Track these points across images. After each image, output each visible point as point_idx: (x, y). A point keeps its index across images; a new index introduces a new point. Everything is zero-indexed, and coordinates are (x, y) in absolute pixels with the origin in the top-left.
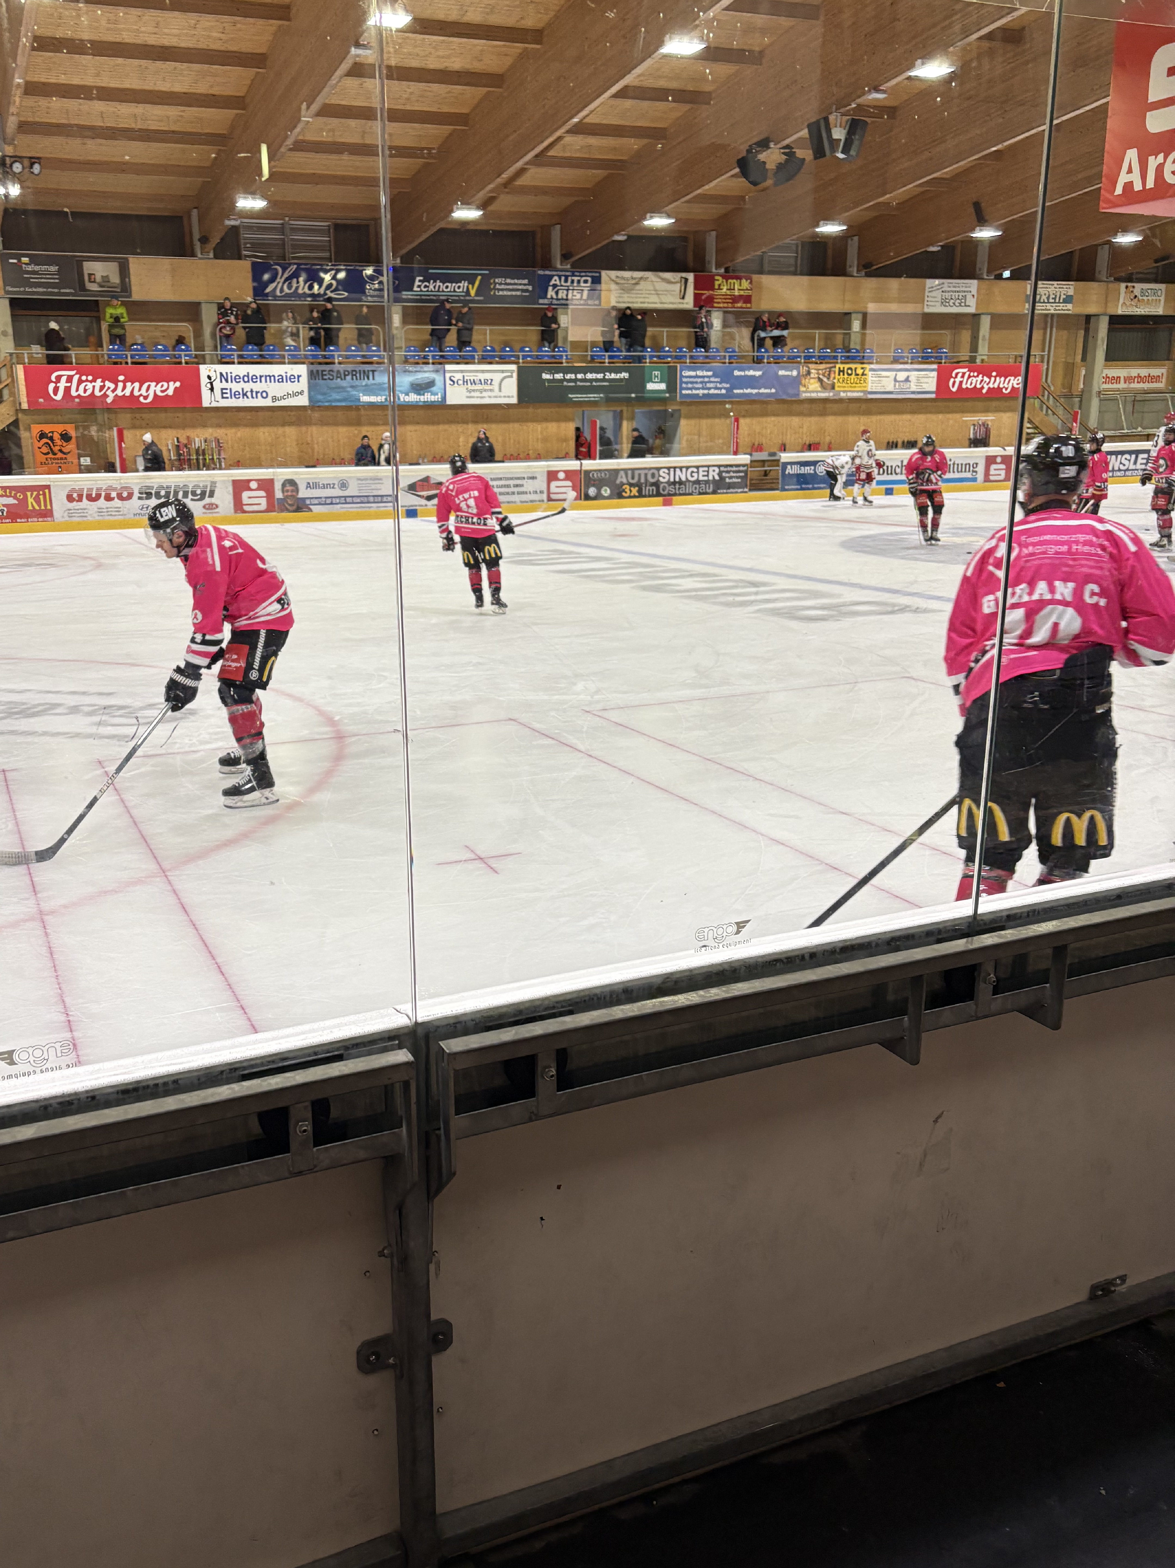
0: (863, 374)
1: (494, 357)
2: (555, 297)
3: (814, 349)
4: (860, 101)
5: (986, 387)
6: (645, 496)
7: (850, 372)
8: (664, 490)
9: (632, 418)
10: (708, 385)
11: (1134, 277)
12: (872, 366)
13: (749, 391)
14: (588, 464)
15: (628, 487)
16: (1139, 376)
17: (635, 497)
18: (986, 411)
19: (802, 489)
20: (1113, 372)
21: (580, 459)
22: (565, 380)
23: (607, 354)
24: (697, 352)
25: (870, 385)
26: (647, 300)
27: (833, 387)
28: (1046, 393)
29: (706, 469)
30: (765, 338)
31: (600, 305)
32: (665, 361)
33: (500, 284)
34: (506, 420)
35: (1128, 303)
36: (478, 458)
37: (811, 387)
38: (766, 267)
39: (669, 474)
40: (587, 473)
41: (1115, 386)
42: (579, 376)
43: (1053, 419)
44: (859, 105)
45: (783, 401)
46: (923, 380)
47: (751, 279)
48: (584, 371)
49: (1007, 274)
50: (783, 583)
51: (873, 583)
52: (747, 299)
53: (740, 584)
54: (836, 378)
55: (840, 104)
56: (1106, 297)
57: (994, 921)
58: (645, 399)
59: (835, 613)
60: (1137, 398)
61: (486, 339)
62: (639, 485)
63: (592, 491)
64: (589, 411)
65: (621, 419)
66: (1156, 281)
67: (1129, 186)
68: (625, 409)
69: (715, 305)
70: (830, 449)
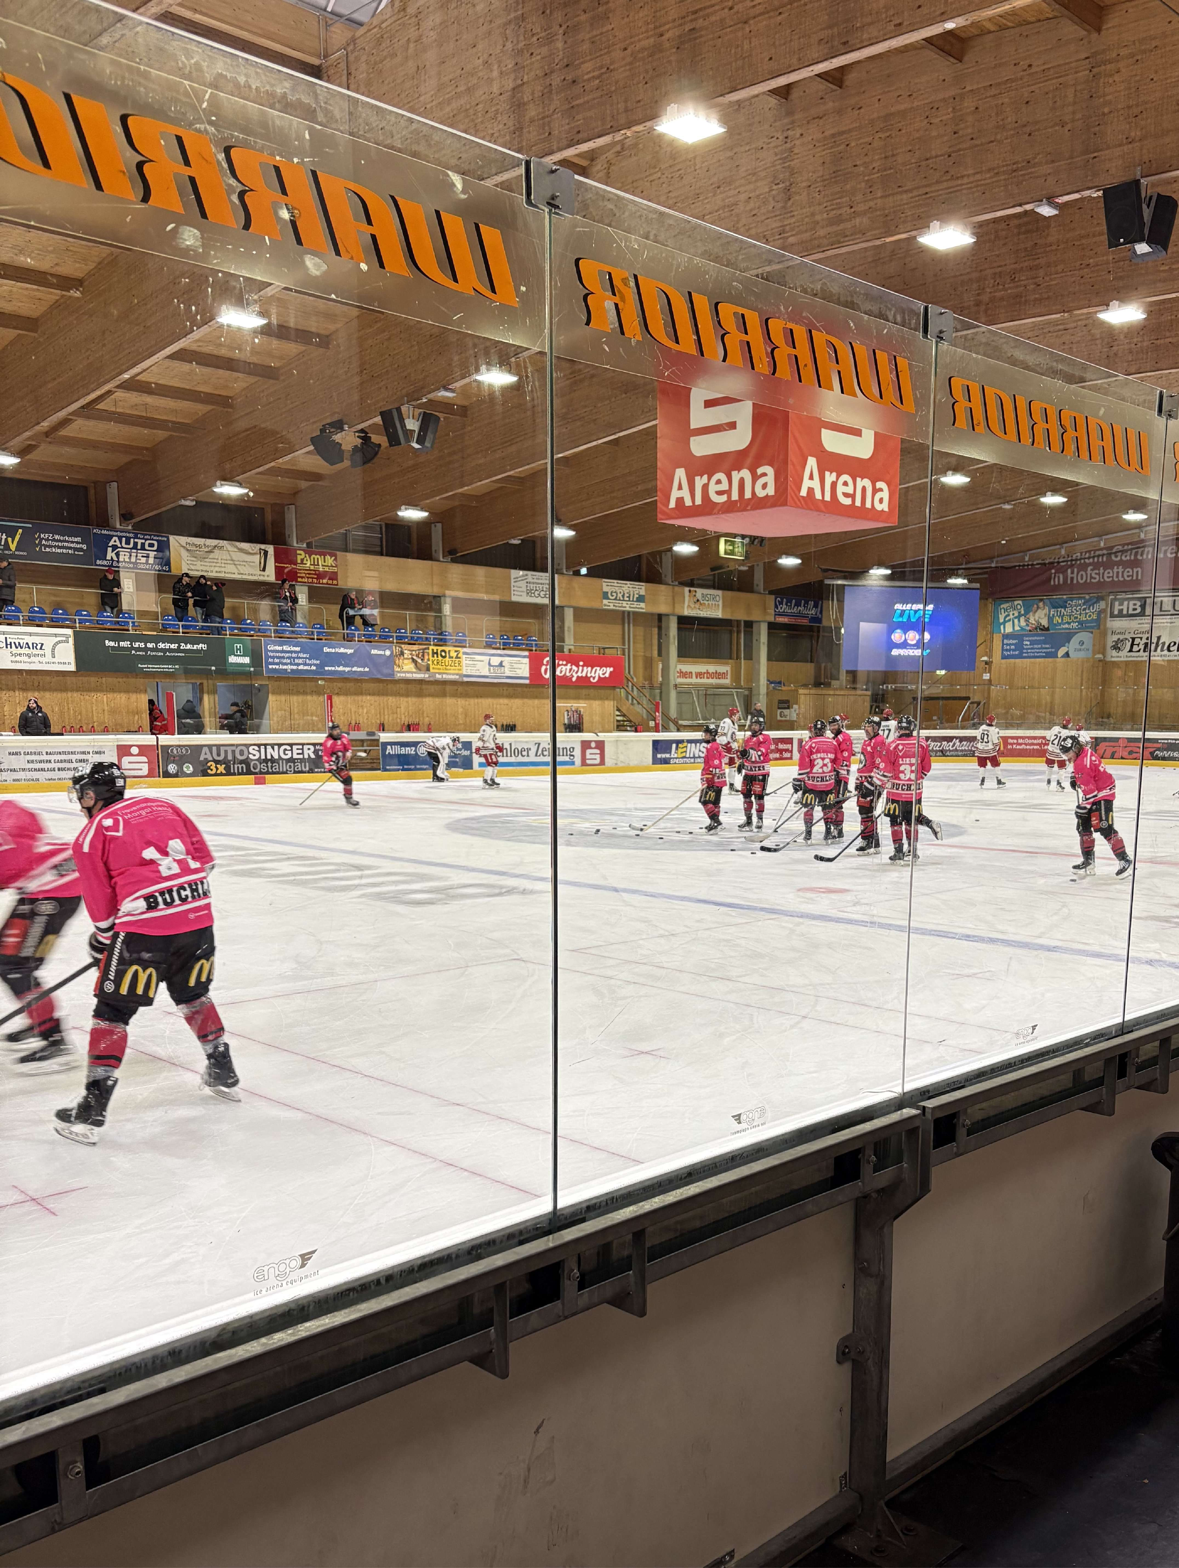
0: (457, 657)
1: (44, 619)
2: (115, 558)
3: (406, 630)
4: (431, 396)
5: (575, 676)
6: (234, 774)
7: (443, 654)
8: (255, 769)
9: (214, 692)
10: (297, 661)
11: (695, 582)
12: (465, 650)
13: (341, 668)
14: (165, 739)
15: (214, 765)
16: (708, 673)
17: (221, 774)
18: (577, 698)
19: (403, 770)
20: (686, 668)
21: (155, 734)
22: (132, 648)
23: (181, 623)
24: (282, 626)
25: (465, 668)
26: (223, 569)
27: (428, 669)
28: (630, 684)
29: (300, 747)
30: (355, 616)
31: (170, 571)
32: (248, 633)
33: (47, 540)
34: (64, 689)
35: (693, 606)
36: (28, 730)
37: (406, 668)
38: (351, 546)
39: (259, 751)
40: (165, 748)
41: (688, 680)
42: (150, 645)
43: (638, 708)
44: (430, 400)
45: (379, 681)
46: (515, 666)
47: (336, 556)
48: (156, 640)
49: (584, 571)
50: (388, 866)
51: (480, 865)
52: (334, 576)
53: (342, 868)
54: (430, 659)
55: (412, 397)
56: (674, 599)
57: (574, 1214)
58: (225, 672)
59: (443, 896)
60: (708, 693)
61: (32, 598)
62: (225, 762)
63: (172, 768)
64: (164, 683)
65: (202, 692)
66: (714, 587)
67: (680, 501)
68: (205, 682)
69: (299, 580)
70: (429, 730)
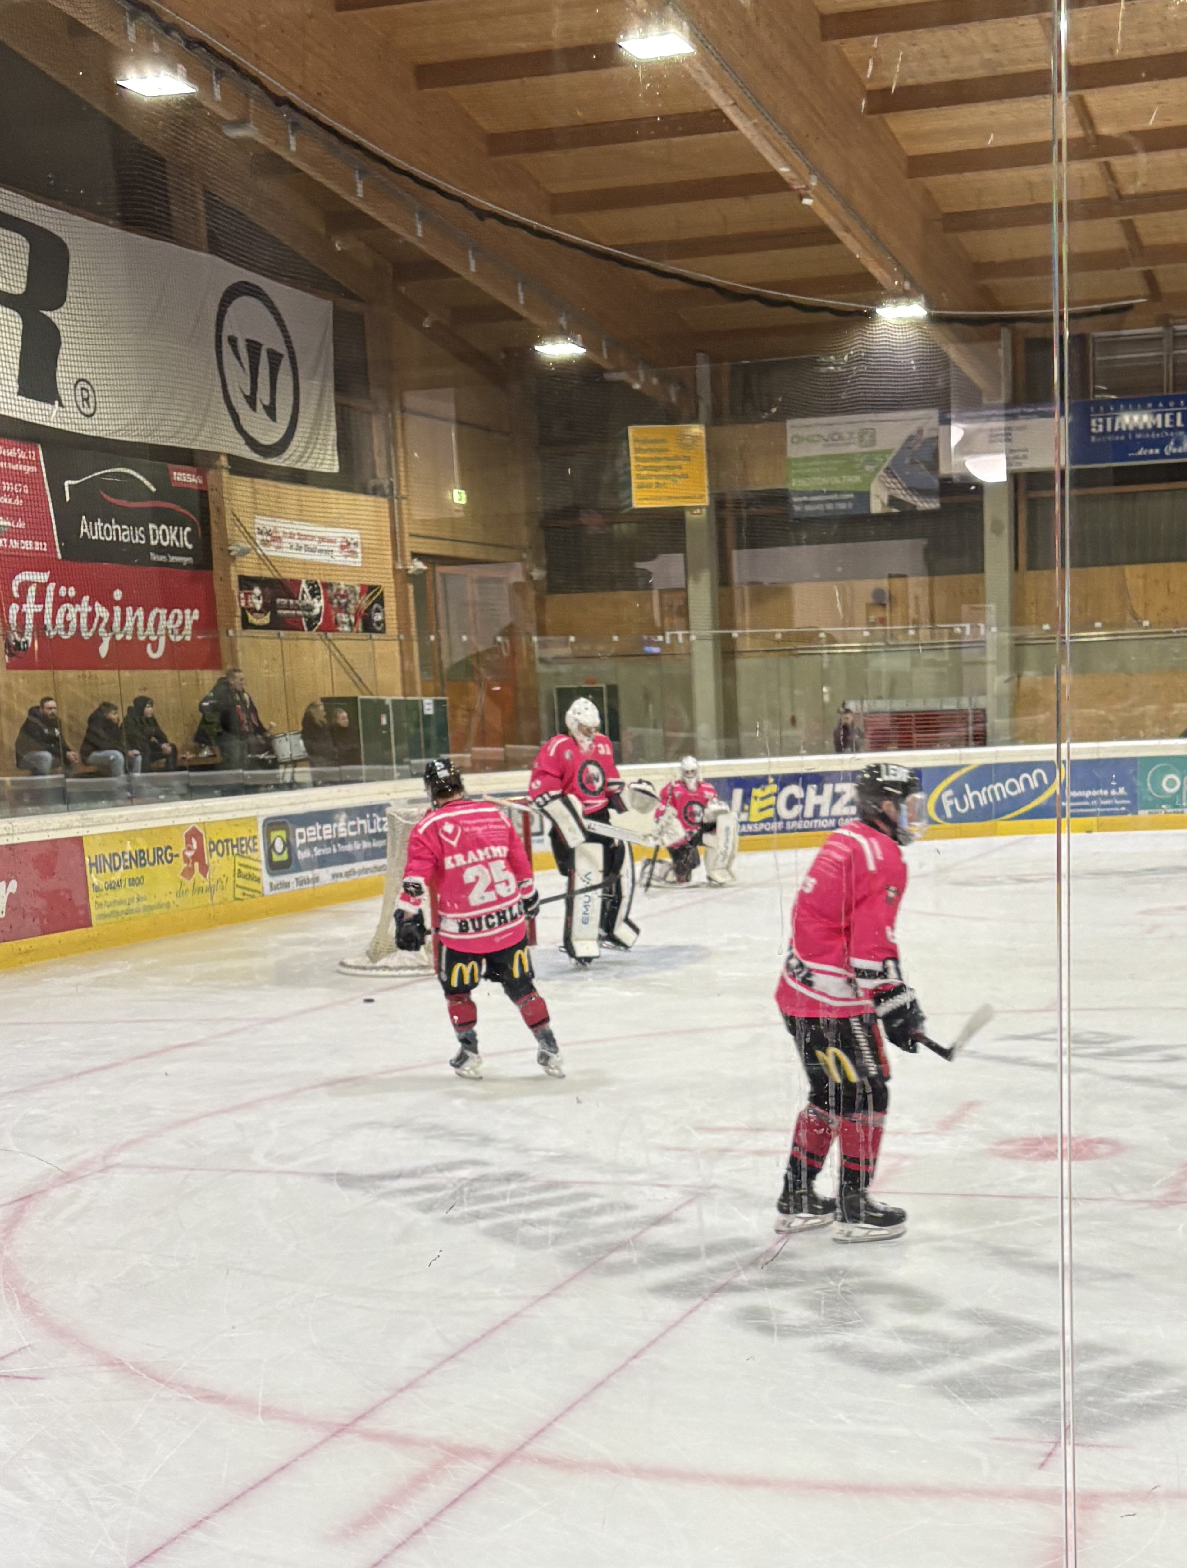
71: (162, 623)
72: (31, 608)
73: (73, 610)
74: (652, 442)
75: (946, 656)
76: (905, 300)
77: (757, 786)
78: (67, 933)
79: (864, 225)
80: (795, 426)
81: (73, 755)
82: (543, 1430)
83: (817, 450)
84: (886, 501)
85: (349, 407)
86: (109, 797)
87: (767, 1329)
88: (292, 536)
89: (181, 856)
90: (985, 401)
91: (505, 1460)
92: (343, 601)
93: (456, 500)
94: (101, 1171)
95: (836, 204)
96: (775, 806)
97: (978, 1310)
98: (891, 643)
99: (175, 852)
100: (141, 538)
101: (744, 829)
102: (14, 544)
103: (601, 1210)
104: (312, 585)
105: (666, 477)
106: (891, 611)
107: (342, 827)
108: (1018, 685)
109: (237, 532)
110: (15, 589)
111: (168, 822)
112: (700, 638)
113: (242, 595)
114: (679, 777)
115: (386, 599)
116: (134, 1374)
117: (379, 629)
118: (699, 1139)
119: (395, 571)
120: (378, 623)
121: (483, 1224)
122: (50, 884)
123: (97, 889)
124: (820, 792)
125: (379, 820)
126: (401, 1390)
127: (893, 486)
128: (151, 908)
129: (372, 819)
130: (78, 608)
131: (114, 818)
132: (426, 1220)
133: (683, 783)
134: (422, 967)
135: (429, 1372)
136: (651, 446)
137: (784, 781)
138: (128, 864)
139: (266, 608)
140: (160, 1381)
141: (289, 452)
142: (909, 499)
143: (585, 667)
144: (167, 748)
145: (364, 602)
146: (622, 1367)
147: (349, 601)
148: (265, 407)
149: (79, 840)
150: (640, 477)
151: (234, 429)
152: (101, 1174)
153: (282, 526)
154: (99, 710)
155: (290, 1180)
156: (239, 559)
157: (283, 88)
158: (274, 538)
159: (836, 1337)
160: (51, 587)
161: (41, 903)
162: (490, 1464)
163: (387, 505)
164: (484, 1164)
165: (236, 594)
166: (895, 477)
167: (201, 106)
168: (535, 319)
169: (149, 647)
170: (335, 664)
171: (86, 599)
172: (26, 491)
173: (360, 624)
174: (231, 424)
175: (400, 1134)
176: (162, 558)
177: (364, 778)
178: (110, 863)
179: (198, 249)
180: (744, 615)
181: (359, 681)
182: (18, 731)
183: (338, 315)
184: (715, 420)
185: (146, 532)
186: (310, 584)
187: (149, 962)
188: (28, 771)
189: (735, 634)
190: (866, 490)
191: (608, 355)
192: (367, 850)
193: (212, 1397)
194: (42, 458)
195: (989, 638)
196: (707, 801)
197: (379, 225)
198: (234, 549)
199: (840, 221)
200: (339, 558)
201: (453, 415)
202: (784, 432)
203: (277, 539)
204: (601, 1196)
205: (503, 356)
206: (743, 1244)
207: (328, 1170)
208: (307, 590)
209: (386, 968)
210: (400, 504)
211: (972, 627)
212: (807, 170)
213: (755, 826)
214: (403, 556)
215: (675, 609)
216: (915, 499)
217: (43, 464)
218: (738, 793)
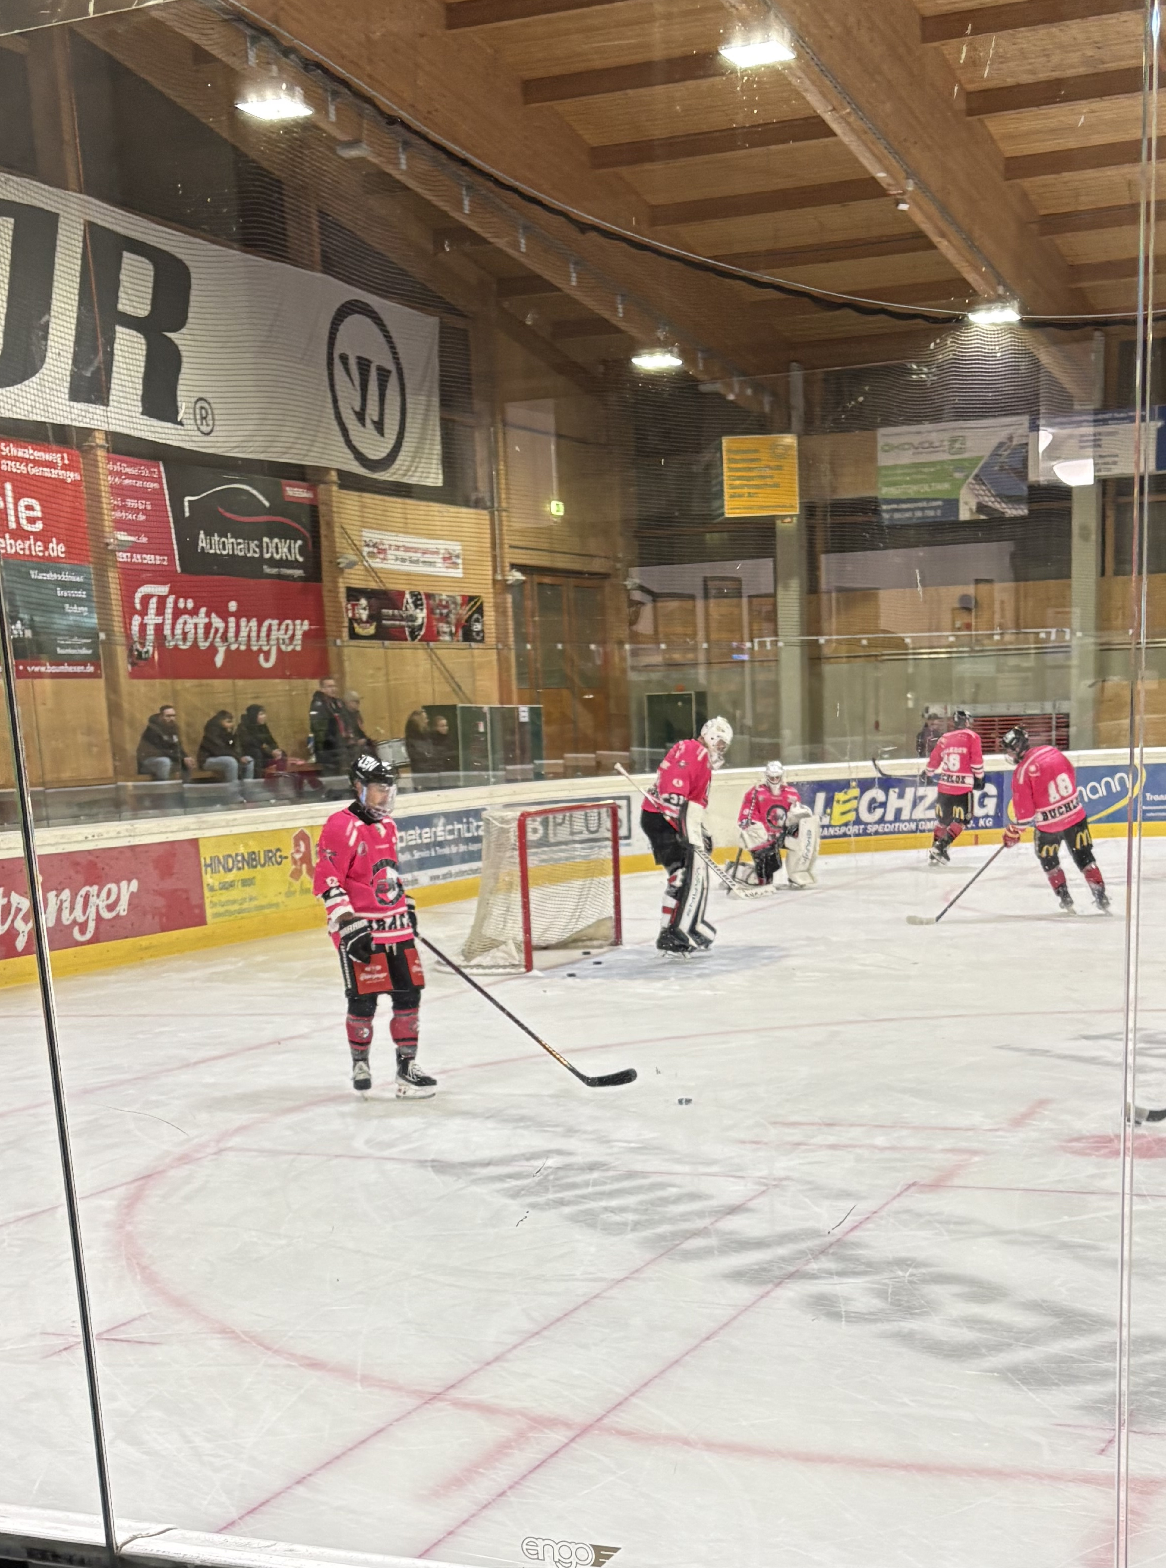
71: (274, 635)
72: (152, 619)
73: (191, 621)
74: (744, 452)
75: (1030, 662)
76: (1000, 305)
77: (840, 790)
78: (183, 931)
79: (960, 230)
80: (885, 435)
81: (190, 760)
82: (620, 1404)
83: (907, 458)
84: (974, 508)
85: (453, 421)
86: (225, 802)
87: (835, 1315)
88: (398, 548)
89: (290, 859)
90: (1077, 407)
91: (585, 1430)
92: (445, 611)
93: (554, 512)
94: (215, 1154)
95: (933, 209)
96: (857, 810)
97: (1044, 1301)
98: (977, 648)
99: (284, 854)
100: (255, 552)
101: (826, 833)
102: (137, 558)
103: (678, 1200)
104: (416, 596)
105: (757, 486)
106: (976, 617)
107: (440, 831)
108: (1102, 689)
109: (345, 545)
110: (137, 601)
111: (278, 826)
112: (788, 644)
113: (349, 606)
114: (764, 781)
115: (485, 609)
116: (244, 1341)
117: (479, 638)
118: (773, 1133)
119: (495, 581)
120: (478, 633)
121: (567, 1210)
122: (169, 884)
123: (212, 889)
124: (901, 796)
125: (475, 824)
126: (488, 1364)
127: (981, 492)
128: (261, 907)
129: (468, 823)
130: (195, 620)
131: (228, 821)
132: (514, 1205)
133: (767, 789)
134: (514, 966)
135: (515, 1347)
136: (745, 456)
137: (865, 785)
138: (240, 865)
139: (371, 618)
140: (268, 1349)
141: (395, 466)
142: (997, 506)
143: (675, 675)
144: (277, 753)
145: (464, 612)
146: (696, 1348)
147: (450, 612)
148: (374, 422)
149: (194, 842)
150: (732, 487)
151: (343, 445)
152: (214, 1157)
153: (389, 539)
154: (215, 718)
155: (389, 1166)
156: (347, 571)
157: (395, 107)
158: (380, 551)
159: (902, 1324)
160: (171, 600)
161: (161, 902)
162: (571, 1434)
163: (488, 517)
164: (570, 1154)
165: (344, 604)
166: (983, 484)
167: (317, 128)
168: (634, 332)
169: (261, 658)
170: (437, 674)
171: (203, 610)
172: (149, 507)
173: (460, 633)
174: (341, 439)
175: (490, 1124)
176: (274, 571)
177: (461, 783)
178: (223, 864)
179: (312, 269)
180: (832, 623)
181: (457, 688)
182: (138, 738)
183: (444, 329)
184: (808, 429)
185: (260, 546)
186: (413, 594)
187: (260, 958)
188: (147, 777)
189: (822, 640)
190: (953, 497)
191: (705, 365)
192: (464, 853)
193: (314, 1365)
194: (164, 475)
195: (1074, 642)
196: (790, 804)
197: (484, 241)
198: (343, 562)
199: (936, 227)
200: (440, 569)
201: (552, 428)
202: (874, 440)
203: (384, 551)
204: (679, 1186)
205: (601, 368)
206: (815, 1233)
207: (422, 1158)
208: (410, 601)
209: (479, 966)
210: (500, 516)
211: (1057, 631)
212: (904, 174)
213: (837, 829)
214: (503, 567)
215: (763, 614)
216: (1004, 505)
217: (164, 481)
218: (821, 797)
